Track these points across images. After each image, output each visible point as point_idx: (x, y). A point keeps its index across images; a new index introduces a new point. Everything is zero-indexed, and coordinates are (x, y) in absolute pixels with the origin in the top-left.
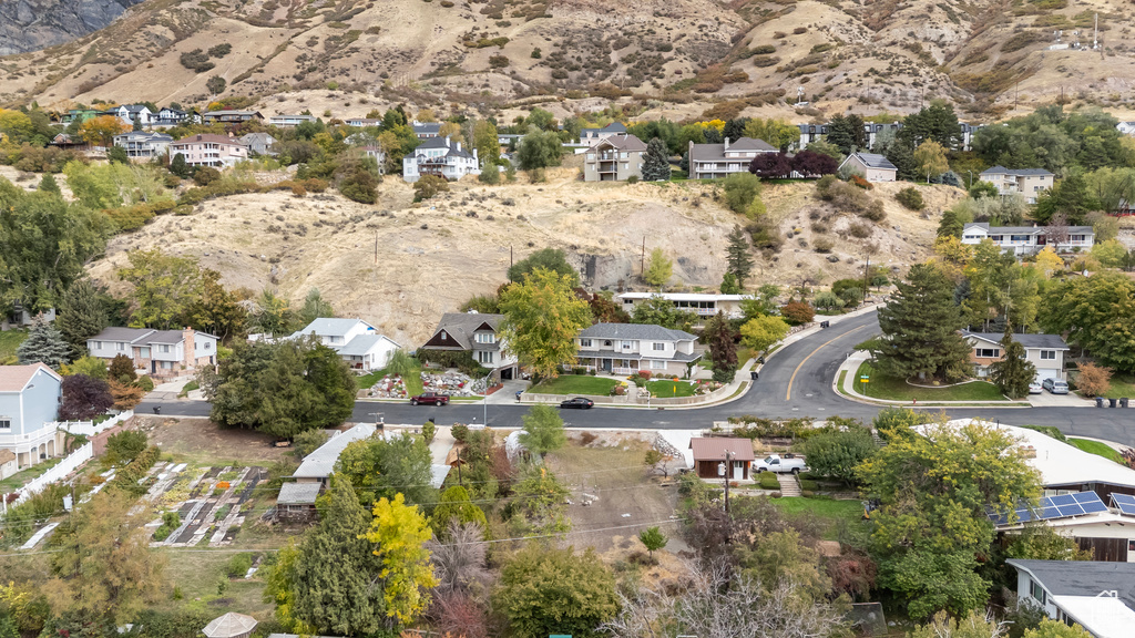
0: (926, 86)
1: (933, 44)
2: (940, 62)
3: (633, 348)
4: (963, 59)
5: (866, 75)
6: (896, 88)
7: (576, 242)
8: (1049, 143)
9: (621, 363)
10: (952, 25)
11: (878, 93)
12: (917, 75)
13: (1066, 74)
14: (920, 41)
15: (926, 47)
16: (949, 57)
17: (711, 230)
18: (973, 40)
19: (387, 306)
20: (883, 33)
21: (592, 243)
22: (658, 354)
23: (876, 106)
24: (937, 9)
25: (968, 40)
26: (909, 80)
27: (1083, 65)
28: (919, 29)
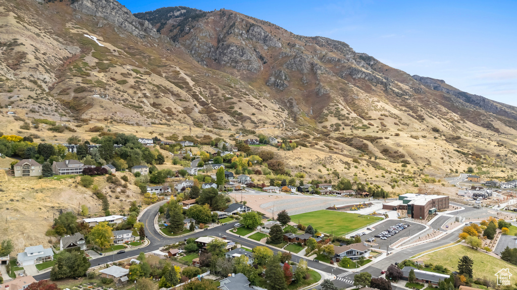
0: (54, 106)
1: (41, 81)
2: (47, 91)
3: (122, 236)
4: (58, 92)
5: (28, 99)
6: (43, 106)
7: (52, 205)
8: (137, 154)
9: (118, 241)
10: (48, 74)
11: (36, 107)
12: (49, 100)
13: (104, 108)
14: (36, 79)
15: (39, 82)
16: (51, 89)
17: (85, 195)
18: (60, 84)
19: (22, 239)
20: (18, 72)
21: (58, 205)
22: (128, 237)
23: (38, 114)
24: (40, 66)
25: (57, 83)
26: (47, 103)
27: (108, 106)
28: (34, 73)
